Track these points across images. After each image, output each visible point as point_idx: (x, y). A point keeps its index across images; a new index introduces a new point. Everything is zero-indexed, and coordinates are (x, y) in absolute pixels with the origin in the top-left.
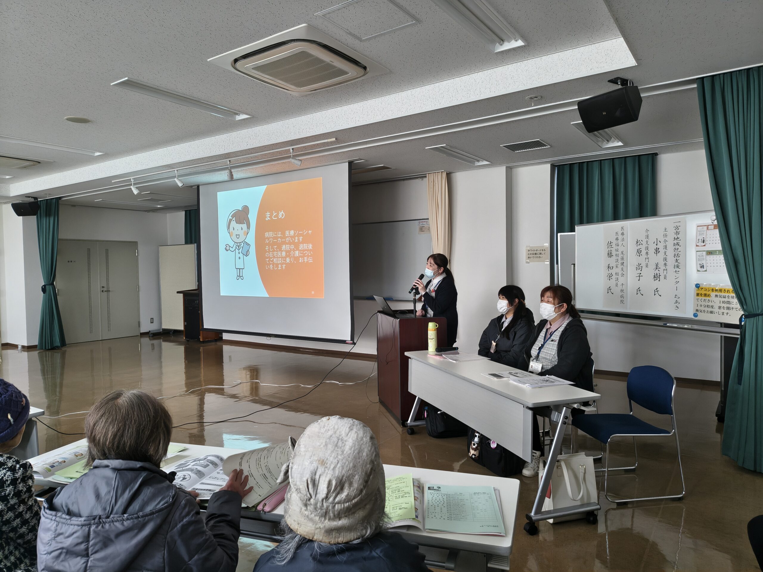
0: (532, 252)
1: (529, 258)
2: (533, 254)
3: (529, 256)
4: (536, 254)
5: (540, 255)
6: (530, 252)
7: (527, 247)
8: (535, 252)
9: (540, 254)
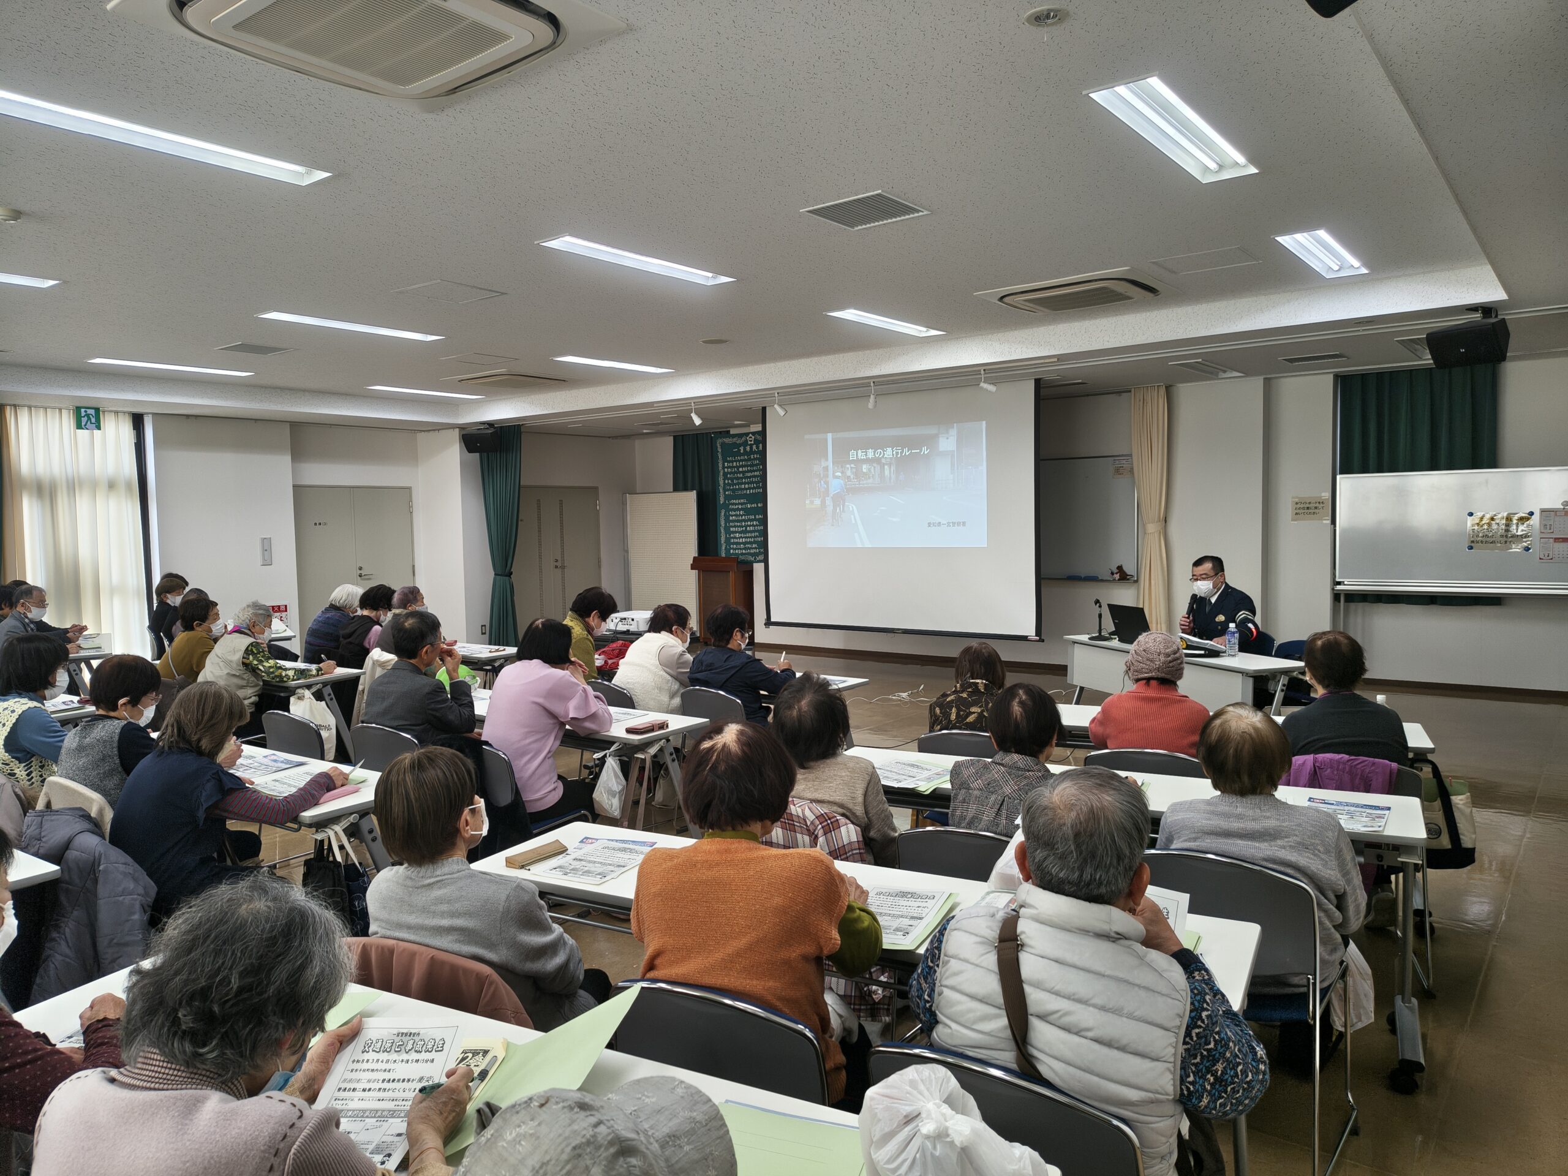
0: (1302, 506)
1: (1296, 514)
2: (1304, 508)
3: (1297, 511)
4: (1308, 508)
5: (1316, 511)
6: (1298, 506)
7: (1293, 498)
8: (1308, 505)
9: (1316, 508)
